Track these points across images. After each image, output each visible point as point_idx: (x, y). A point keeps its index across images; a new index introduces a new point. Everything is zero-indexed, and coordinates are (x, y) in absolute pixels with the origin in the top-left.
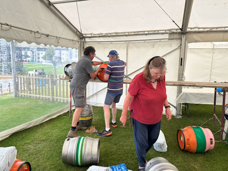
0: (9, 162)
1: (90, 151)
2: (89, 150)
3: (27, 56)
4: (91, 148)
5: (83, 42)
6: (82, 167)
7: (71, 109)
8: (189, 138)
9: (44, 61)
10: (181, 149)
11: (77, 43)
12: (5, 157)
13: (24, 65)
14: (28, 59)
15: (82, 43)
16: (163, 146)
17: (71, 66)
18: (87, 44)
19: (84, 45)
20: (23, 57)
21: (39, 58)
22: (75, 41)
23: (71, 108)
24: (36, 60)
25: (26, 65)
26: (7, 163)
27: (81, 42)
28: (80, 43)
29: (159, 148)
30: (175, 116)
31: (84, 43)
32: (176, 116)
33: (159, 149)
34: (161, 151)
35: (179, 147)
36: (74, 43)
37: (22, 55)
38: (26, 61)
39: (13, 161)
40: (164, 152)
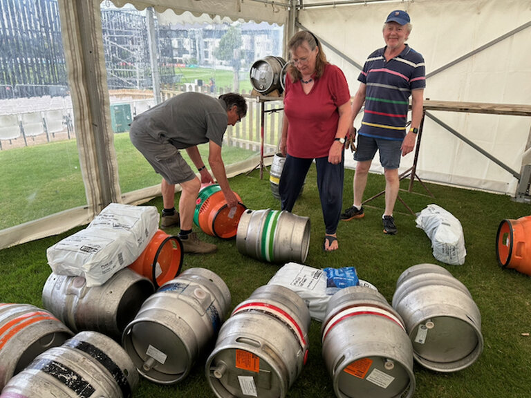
0: (146, 230)
1: (288, 236)
2: (286, 234)
3: (182, 51)
4: (290, 232)
5: (297, 6)
6: (273, 265)
7: (262, 162)
8: (523, 241)
9: (217, 62)
10: (500, 265)
11: (282, 10)
12: (140, 220)
13: (177, 70)
14: (184, 56)
15: (294, 9)
16: (454, 250)
17: (264, 65)
18: (305, 10)
19: (298, 15)
20: (175, 53)
21: (206, 55)
22: (278, 4)
23: (262, 160)
24: (200, 57)
25: (183, 70)
26: (144, 231)
27: (292, 7)
28: (289, 9)
29: (445, 254)
30: (514, 196)
31: (299, 8)
32: (516, 198)
33: (443, 258)
34: (449, 263)
35: (498, 259)
36: (276, 10)
37: (173, 49)
38: (181, 62)
39: (153, 230)
40: (456, 266)
